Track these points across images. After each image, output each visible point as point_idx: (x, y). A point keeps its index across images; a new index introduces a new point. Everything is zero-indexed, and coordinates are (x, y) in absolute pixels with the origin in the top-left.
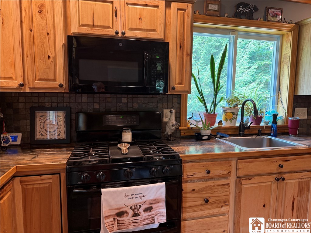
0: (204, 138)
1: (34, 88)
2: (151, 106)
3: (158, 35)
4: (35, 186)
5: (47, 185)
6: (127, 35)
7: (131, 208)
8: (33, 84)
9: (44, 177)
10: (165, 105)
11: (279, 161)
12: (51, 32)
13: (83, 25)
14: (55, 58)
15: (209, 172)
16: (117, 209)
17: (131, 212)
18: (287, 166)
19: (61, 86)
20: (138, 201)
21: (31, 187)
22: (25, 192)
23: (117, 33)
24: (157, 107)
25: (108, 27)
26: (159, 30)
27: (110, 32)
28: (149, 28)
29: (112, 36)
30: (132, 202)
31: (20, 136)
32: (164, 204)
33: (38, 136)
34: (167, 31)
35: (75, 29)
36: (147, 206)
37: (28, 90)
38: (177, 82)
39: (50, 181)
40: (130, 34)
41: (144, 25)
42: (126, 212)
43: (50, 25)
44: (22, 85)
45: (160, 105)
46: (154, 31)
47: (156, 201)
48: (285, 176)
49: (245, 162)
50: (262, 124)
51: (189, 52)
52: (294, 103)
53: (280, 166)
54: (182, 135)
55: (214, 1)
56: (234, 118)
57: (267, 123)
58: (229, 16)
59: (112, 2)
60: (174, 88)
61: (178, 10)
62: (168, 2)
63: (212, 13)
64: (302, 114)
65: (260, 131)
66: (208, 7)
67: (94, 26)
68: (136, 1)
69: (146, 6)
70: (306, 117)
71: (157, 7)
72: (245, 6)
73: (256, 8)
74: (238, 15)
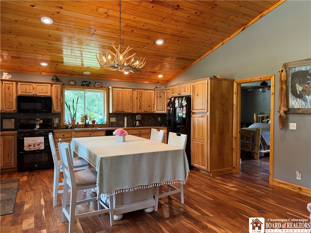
0: (68, 128)
1: (5, 111)
2: (48, 117)
3: (48, 94)
4: (7, 139)
5: (11, 139)
6: (37, 95)
10: (54, 117)
12: (12, 94)
13: (22, 92)
14: (13, 102)
15: (63, 136)
16: (29, 144)
17: (33, 145)
18: (92, 135)
19: (14, 110)
20: (35, 142)
22: (4, 140)
23: (34, 94)
25: (31, 93)
27: (32, 94)
28: (45, 92)
29: (32, 95)
30: (33, 143)
32: (44, 144)
33: (4, 128)
34: (52, 93)
35: (20, 93)
36: (38, 144)
37: (3, 112)
38: (56, 108)
40: (38, 94)
41: (43, 92)
42: (31, 145)
43: (11, 92)
44: (1, 110)
45: (52, 117)
46: (47, 93)
47: (41, 143)
49: (77, 133)
50: (96, 123)
51: (60, 99)
52: (110, 115)
53: (90, 134)
54: (62, 127)
55: (72, 81)
56: (83, 121)
57: (97, 123)
58: (79, 86)
59: (32, 85)
60: (54, 111)
61: (55, 87)
62: (52, 85)
63: (72, 85)
64: (113, 120)
65: (93, 126)
66: (70, 83)
67: (26, 92)
68: (40, 85)
69: (44, 86)
70: (115, 121)
71: (48, 86)
72: (85, 82)
73: (90, 83)
74: (83, 85)
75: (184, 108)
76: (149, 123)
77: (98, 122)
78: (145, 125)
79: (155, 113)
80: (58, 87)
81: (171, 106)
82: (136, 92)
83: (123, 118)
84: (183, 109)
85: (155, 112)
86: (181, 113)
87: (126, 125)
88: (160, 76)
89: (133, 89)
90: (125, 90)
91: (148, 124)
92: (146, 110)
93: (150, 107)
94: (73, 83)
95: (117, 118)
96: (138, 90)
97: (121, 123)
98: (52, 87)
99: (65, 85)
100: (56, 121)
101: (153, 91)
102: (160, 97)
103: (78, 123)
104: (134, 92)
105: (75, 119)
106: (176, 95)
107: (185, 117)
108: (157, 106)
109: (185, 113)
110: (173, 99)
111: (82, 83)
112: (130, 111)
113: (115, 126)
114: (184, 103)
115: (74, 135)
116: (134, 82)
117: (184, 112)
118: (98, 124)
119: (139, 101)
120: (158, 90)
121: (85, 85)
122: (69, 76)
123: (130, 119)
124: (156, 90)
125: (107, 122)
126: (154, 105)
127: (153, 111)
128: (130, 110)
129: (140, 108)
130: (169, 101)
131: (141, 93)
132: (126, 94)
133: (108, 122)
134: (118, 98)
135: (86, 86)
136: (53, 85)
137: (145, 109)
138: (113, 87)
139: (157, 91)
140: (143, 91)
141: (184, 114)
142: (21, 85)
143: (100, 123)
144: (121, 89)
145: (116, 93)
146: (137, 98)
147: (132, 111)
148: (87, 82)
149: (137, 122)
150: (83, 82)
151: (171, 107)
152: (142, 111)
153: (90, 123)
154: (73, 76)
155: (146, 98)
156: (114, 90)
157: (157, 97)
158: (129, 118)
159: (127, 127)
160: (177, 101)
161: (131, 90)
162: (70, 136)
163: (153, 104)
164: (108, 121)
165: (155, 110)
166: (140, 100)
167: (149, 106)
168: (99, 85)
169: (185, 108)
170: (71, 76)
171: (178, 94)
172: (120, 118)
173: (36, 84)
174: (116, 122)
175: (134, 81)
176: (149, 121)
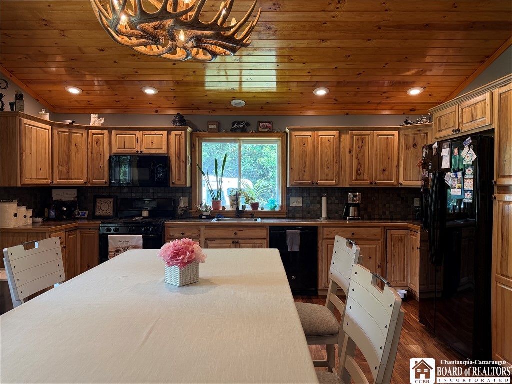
0: (203, 217)
1: (92, 184)
3: (164, 151)
4: (87, 235)
5: (93, 235)
6: (144, 152)
7: (123, 249)
8: (92, 182)
9: (91, 230)
11: (235, 230)
12: (102, 153)
13: (119, 149)
14: (104, 167)
15: (183, 234)
16: (117, 248)
18: (241, 234)
19: (106, 183)
21: (85, 235)
22: (82, 237)
23: (137, 152)
24: (175, 196)
25: (134, 149)
26: (164, 148)
27: (135, 151)
28: (157, 148)
29: (135, 153)
31: (87, 213)
33: (97, 214)
34: (170, 146)
35: (115, 151)
37: (90, 186)
38: (177, 179)
39: (94, 233)
41: (155, 146)
42: (120, 251)
43: (102, 150)
44: (86, 183)
46: (161, 149)
48: (241, 241)
49: (209, 229)
51: (184, 160)
52: (288, 192)
53: (236, 234)
54: (194, 216)
55: (213, 122)
56: (234, 204)
57: (262, 209)
58: (227, 132)
59: (135, 135)
60: (174, 183)
61: (176, 135)
62: (169, 131)
63: (212, 131)
64: (296, 202)
65: (253, 215)
66: (208, 127)
67: (125, 149)
68: (149, 133)
69: (156, 135)
70: (301, 205)
71: (163, 135)
72: (239, 123)
73: (248, 124)
74: (234, 130)
75: (467, 172)
76: (387, 213)
77: (265, 206)
78: (377, 216)
79: (400, 186)
80: (180, 135)
81: (430, 168)
82: (348, 137)
83: (319, 198)
84: (464, 174)
85: (401, 184)
86: (459, 188)
87: (324, 215)
88: (415, 92)
89: (341, 132)
90: (320, 133)
91: (384, 213)
92: (376, 180)
93: (387, 173)
94: (215, 127)
95: (305, 199)
96: (354, 132)
97: (315, 209)
98: (170, 137)
99: (201, 132)
100: (183, 203)
101: (396, 133)
102: (415, 146)
103: (224, 207)
104: (343, 137)
105: (219, 200)
106: (448, 133)
107: (471, 201)
108: (405, 170)
109: (472, 189)
110: (436, 146)
111: (233, 126)
112: (333, 183)
113: (301, 216)
114: (469, 156)
115: (205, 234)
116: (347, 114)
117: (469, 185)
118: (265, 210)
119: (357, 158)
120: (410, 128)
121: (238, 131)
122: (208, 114)
123: (337, 202)
124: (404, 129)
125: (282, 207)
126: (398, 167)
127: (394, 182)
128: (333, 180)
129: (358, 174)
130: (426, 154)
131: (363, 139)
132: (324, 144)
133: (285, 208)
134: (304, 153)
135: (240, 131)
136: (173, 132)
137: (372, 177)
138: (291, 130)
139: (408, 132)
140: (369, 132)
141: (467, 191)
142: (117, 135)
143: (269, 210)
144: (310, 133)
145: (298, 141)
146: (350, 152)
147: (339, 182)
148: (241, 122)
149: (352, 209)
150: (233, 124)
151: (430, 172)
152: (366, 182)
153: (249, 208)
154: (214, 113)
155: (377, 150)
156: (293, 136)
157: (407, 147)
158: (333, 198)
159: (326, 219)
160: (445, 152)
161: (334, 133)
162: (196, 235)
163: (395, 164)
164: (285, 204)
165: (401, 181)
166: (360, 156)
167: (384, 171)
168: (267, 128)
169: (470, 172)
170: (211, 114)
171: (455, 131)
172: (312, 198)
173: (141, 132)
174: (303, 207)
175: (347, 112)
176: (388, 206)
